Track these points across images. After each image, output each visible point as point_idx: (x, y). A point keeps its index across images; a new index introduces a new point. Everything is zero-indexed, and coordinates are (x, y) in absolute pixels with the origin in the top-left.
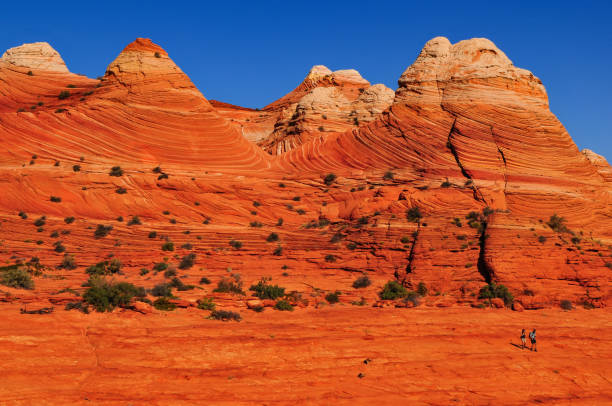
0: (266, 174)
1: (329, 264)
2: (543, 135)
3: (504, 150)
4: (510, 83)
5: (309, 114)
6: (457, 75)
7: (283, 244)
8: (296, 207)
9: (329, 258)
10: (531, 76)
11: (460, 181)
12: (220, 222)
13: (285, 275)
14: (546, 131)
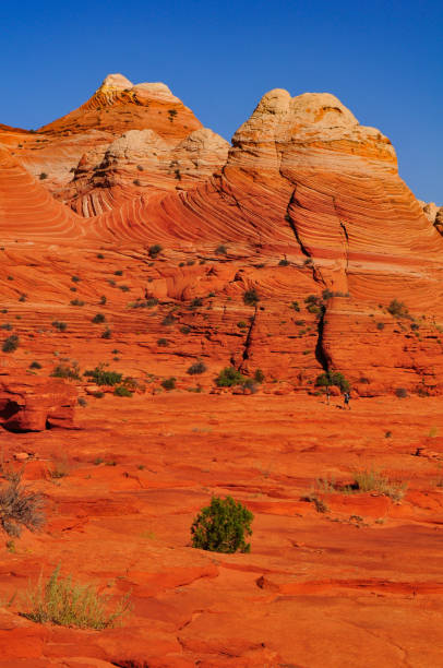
0: (81, 242)
1: (161, 349)
2: (390, 205)
3: (346, 224)
4: (355, 147)
5: (121, 164)
6: (297, 137)
7: (111, 327)
8: (118, 283)
9: (162, 343)
10: (379, 137)
11: (299, 259)
12: (37, 300)
13: (116, 360)
14: (393, 201)
